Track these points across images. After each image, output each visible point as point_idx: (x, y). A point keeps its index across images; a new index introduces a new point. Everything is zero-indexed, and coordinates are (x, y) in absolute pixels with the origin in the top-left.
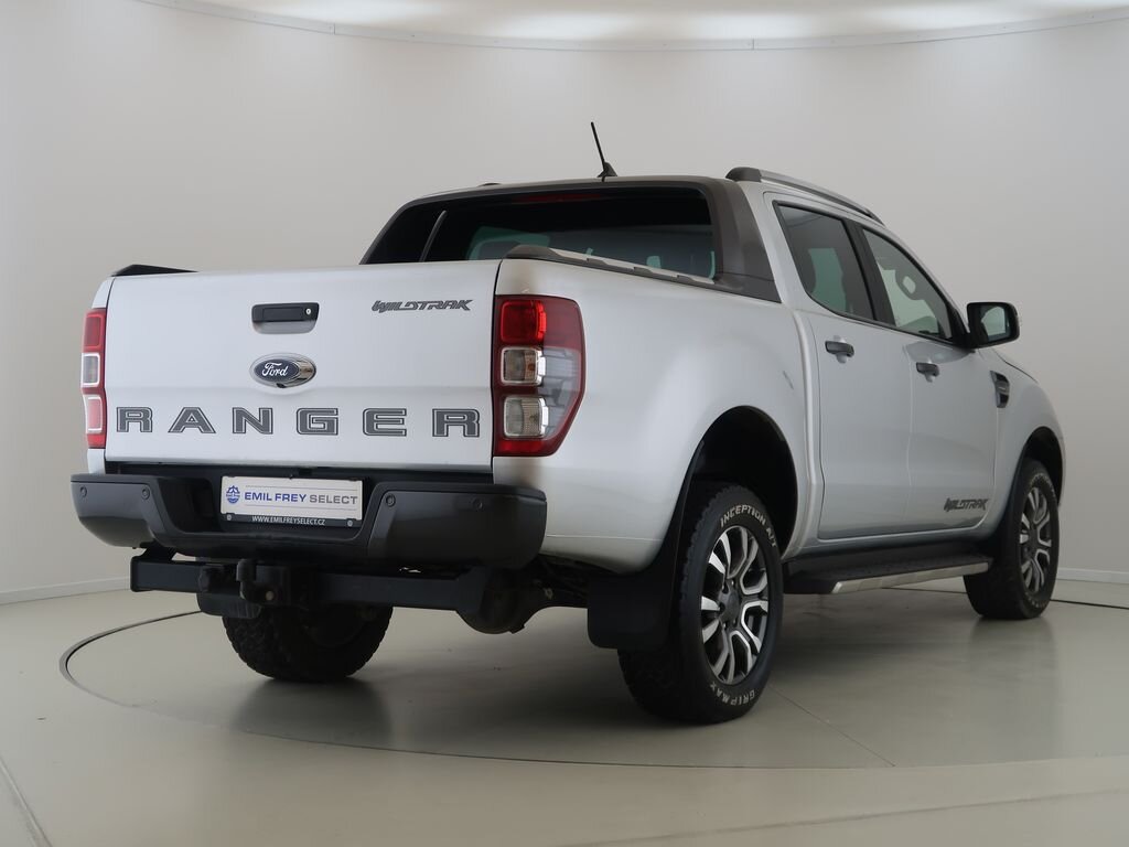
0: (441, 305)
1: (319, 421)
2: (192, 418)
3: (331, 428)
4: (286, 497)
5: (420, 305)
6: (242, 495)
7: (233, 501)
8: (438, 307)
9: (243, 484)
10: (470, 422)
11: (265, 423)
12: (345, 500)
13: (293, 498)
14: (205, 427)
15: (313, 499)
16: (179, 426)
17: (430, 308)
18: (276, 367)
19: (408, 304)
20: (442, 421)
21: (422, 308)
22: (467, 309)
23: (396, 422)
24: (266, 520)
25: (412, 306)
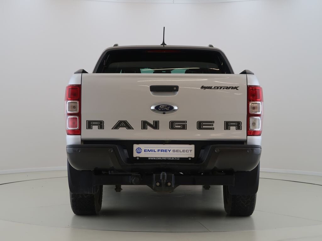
0: (227, 88)
1: (178, 125)
2: (123, 124)
3: (184, 127)
4: (162, 151)
5: (219, 88)
6: (143, 151)
7: (139, 153)
8: (226, 89)
9: (143, 147)
10: (238, 125)
11: (156, 125)
12: (187, 151)
13: (165, 151)
14: (129, 127)
15: (174, 151)
16: (117, 127)
17: (223, 89)
19: (215, 87)
20: (228, 125)
22: (237, 89)
23: (210, 125)
24: (155, 159)
25: (216, 88)
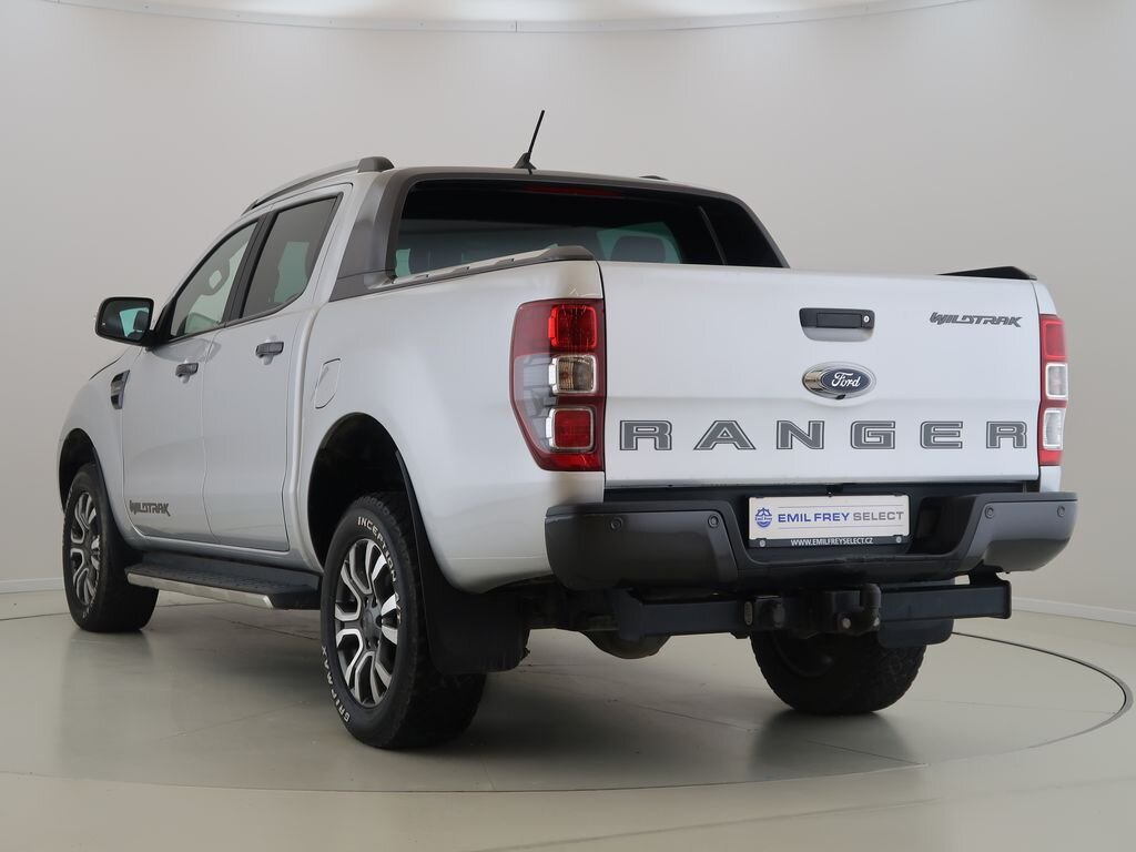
0: (995, 321)
1: (874, 435)
2: (725, 433)
3: (887, 442)
4: (826, 517)
5: (975, 319)
6: (775, 518)
7: (764, 525)
8: (992, 322)
9: (774, 504)
10: (1017, 432)
11: (814, 438)
12: (891, 516)
13: (835, 517)
14: (742, 442)
15: (857, 516)
16: (708, 442)
17: (985, 322)
18: (847, 378)
19: (964, 317)
20: (994, 433)
21: (978, 322)
22: (1017, 325)
23: (952, 434)
24: (808, 543)
25: (968, 320)
